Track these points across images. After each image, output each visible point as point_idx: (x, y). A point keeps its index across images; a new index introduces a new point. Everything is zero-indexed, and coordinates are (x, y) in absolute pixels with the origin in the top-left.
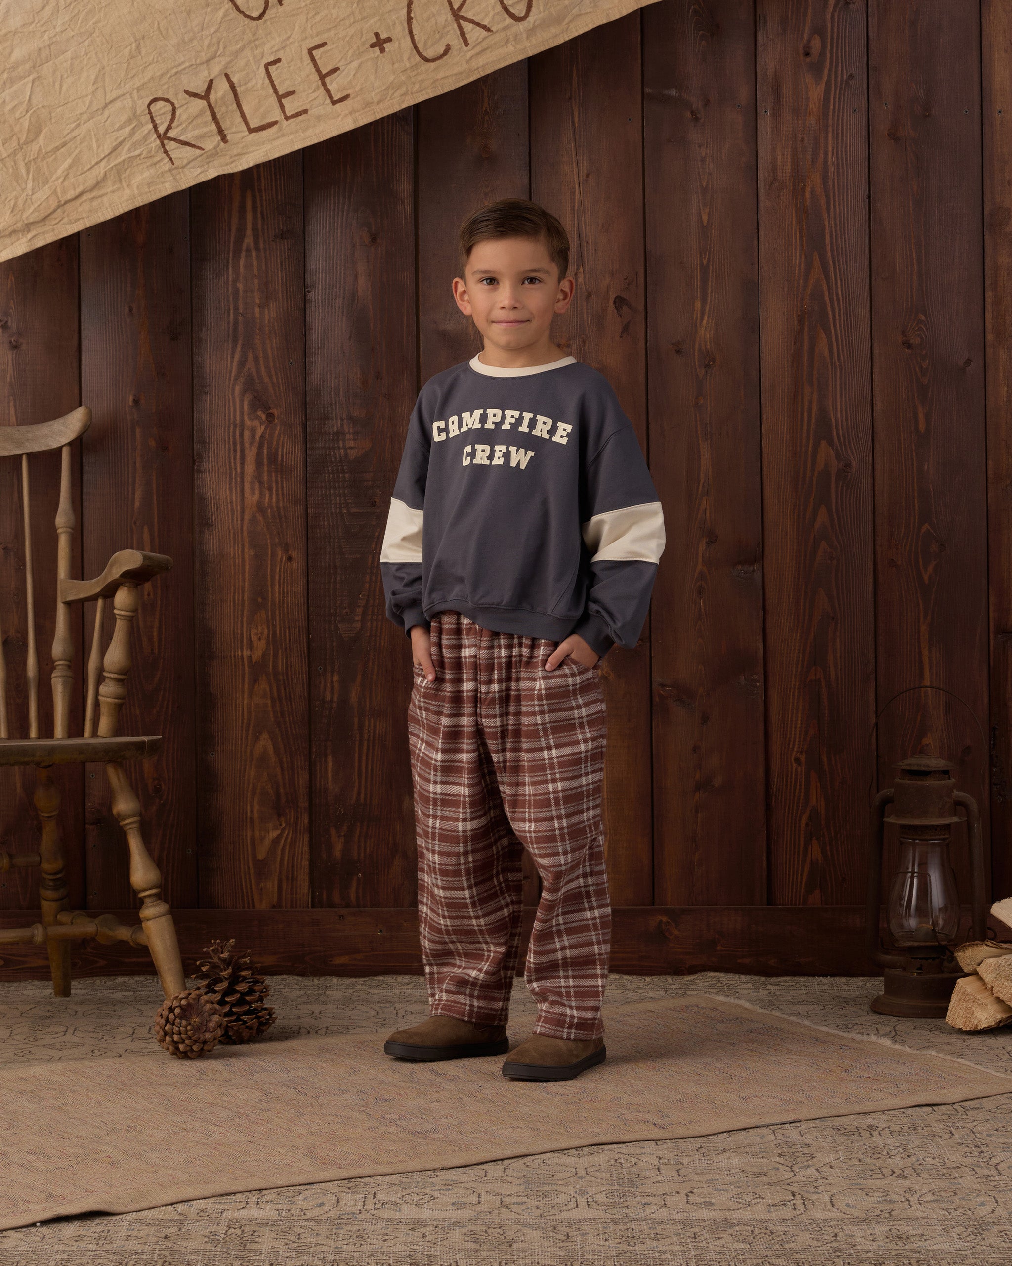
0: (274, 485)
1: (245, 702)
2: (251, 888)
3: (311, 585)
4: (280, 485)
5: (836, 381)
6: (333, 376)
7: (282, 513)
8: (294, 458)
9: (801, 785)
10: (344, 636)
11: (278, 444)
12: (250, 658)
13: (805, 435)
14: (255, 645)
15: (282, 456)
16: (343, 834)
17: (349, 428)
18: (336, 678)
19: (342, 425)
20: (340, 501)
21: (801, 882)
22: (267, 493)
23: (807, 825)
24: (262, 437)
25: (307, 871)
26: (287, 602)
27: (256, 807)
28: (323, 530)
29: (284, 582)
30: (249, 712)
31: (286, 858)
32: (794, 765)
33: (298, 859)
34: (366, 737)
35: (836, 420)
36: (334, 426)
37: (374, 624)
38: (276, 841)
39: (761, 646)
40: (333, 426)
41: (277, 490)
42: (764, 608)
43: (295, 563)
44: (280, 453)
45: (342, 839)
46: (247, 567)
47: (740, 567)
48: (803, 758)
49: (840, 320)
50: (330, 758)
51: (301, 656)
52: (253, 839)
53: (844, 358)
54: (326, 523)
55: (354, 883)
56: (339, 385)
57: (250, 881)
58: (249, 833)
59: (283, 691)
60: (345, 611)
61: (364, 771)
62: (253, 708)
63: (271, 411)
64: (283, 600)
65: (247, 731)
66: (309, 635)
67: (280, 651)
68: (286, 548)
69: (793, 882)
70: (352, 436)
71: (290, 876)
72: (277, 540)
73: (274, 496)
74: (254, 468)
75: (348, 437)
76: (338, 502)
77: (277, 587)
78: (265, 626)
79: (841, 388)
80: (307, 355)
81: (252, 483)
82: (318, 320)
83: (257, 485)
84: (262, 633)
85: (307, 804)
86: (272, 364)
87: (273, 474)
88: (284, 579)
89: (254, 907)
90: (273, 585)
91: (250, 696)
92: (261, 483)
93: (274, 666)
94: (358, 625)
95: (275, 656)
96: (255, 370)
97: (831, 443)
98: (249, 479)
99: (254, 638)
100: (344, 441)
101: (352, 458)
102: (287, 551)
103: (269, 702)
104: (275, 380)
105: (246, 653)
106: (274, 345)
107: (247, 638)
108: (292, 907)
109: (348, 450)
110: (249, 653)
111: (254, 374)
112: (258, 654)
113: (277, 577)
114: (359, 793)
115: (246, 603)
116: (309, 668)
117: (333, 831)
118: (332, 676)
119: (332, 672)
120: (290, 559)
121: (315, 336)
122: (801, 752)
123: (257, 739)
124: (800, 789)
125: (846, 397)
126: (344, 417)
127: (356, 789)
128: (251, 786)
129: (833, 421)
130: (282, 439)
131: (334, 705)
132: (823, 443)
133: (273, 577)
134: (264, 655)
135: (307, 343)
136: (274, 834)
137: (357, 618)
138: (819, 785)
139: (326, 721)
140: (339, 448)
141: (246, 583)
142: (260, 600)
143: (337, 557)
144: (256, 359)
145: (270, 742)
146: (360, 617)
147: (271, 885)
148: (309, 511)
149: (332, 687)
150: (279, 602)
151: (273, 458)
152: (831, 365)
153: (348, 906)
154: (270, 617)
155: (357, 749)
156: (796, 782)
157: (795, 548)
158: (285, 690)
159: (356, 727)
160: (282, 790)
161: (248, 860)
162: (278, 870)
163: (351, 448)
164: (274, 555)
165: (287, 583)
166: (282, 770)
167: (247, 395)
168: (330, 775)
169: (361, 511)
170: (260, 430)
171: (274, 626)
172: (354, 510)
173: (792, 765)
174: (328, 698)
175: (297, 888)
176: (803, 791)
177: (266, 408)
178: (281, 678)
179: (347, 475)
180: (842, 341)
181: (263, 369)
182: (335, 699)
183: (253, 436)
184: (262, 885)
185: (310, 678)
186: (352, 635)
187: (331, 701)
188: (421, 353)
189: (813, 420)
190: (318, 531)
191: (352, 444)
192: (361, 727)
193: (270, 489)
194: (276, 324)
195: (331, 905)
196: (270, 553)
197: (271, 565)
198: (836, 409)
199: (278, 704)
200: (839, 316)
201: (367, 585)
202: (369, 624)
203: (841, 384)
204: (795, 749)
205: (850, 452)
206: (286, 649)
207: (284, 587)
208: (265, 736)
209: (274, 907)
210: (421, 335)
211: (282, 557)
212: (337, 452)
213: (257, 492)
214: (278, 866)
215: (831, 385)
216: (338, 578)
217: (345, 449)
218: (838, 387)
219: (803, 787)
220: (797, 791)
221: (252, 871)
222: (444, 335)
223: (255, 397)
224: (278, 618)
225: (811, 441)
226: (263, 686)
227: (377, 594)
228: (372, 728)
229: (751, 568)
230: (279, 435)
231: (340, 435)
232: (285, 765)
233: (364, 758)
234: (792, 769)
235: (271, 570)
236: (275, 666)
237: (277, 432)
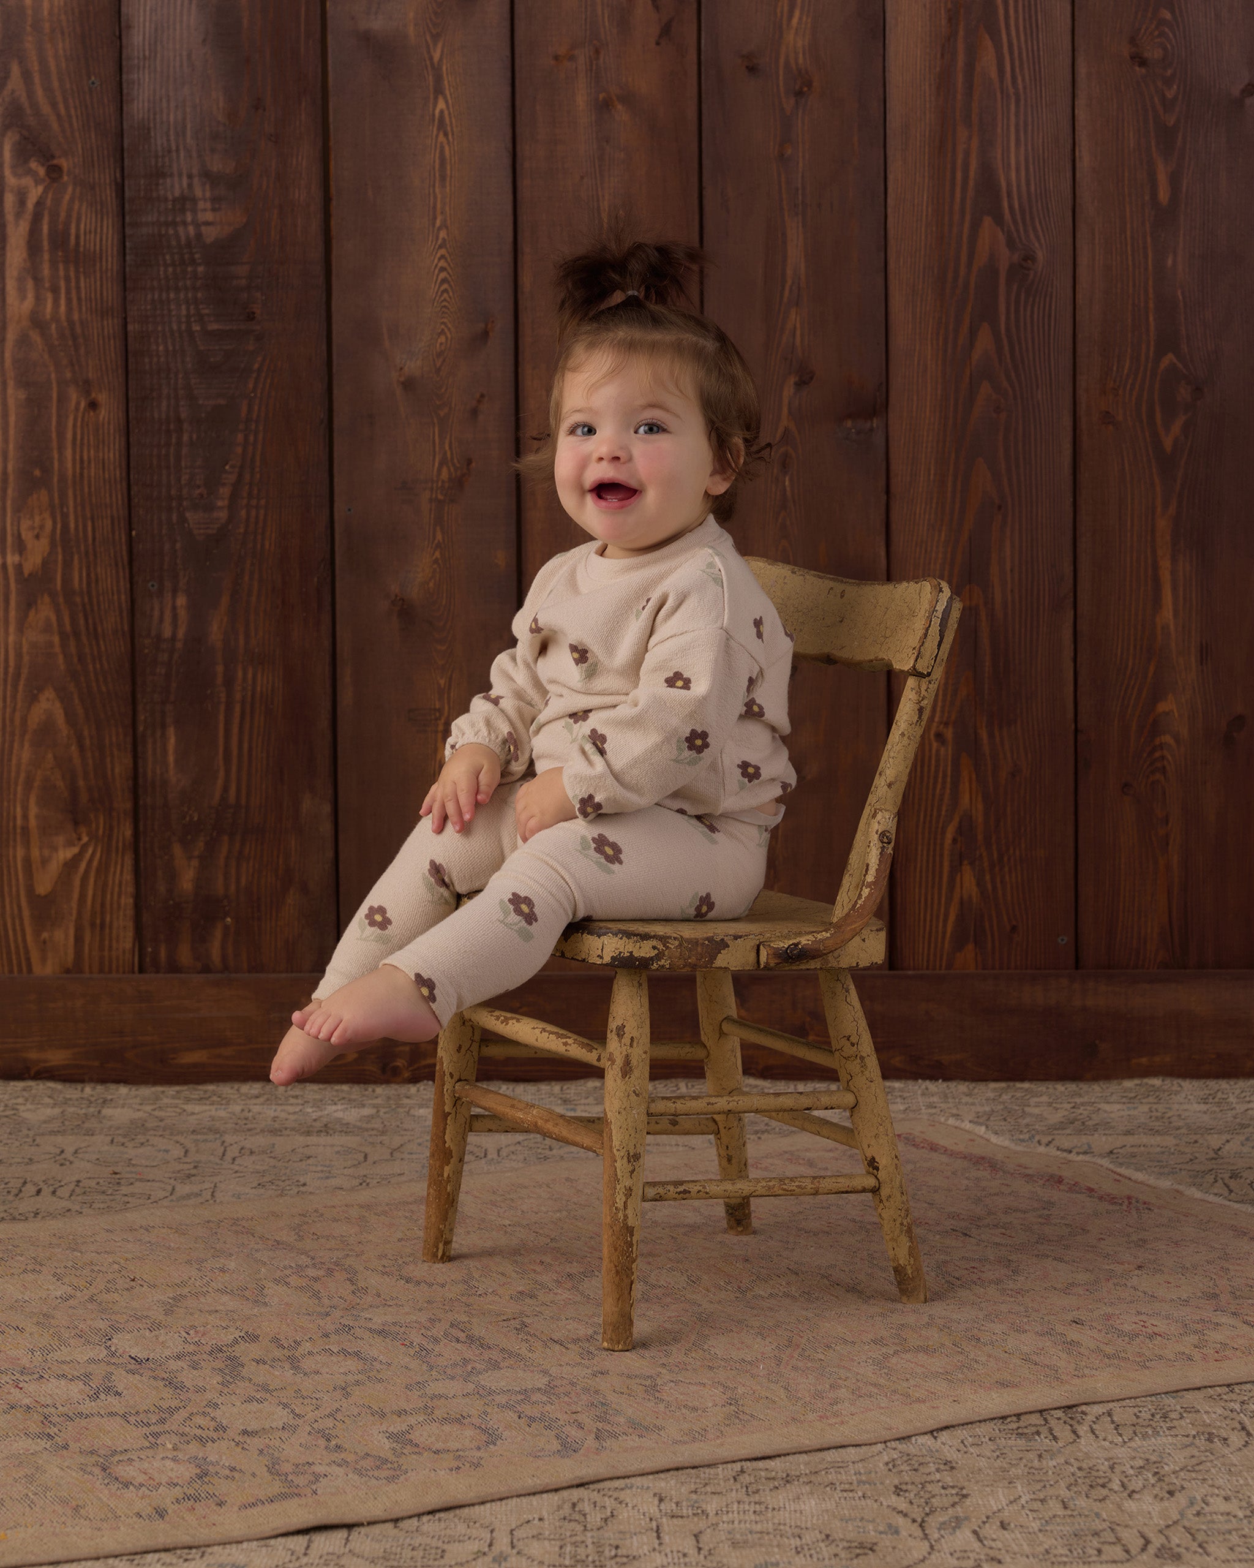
0: (62, 284)
1: (11, 639)
2: (24, 940)
3: (134, 451)
4: (73, 284)
5: (1008, 119)
6: (173, 104)
7: (78, 330)
8: (101, 240)
9: (945, 776)
10: (196, 532)
11: (69, 216)
12: (19, 568)
13: (957, 207)
14: (29, 546)
15: (78, 237)
16: (196, 853)
17: (204, 191)
18: (181, 601)
19: (190, 186)
20: (188, 309)
21: (944, 933)
22: (49, 297)
23: (954, 841)
24: (39, 204)
25: (130, 912)
26: (89, 477)
27: (33, 810)
28: (155, 359)
29: (82, 444)
30: (19, 656)
31: (90, 893)
32: (935, 745)
33: (112, 894)
34: (238, 696)
35: (1009, 185)
36: (175, 187)
37: (253, 513)
38: (71, 865)
39: (883, 553)
40: (173, 186)
41: (68, 292)
42: (888, 492)
43: (103, 413)
44: (73, 231)
45: (195, 863)
46: (12, 419)
47: (849, 423)
48: (949, 733)
49: (1017, 19)
50: (171, 732)
51: (117, 565)
52: (28, 862)
53: (1023, 80)
54: (161, 348)
55: (218, 933)
56: (184, 119)
57: (23, 930)
58: (20, 853)
59: (82, 622)
60: (198, 492)
61: (235, 752)
62: (25, 650)
63: (55, 162)
64: (82, 475)
65: (15, 687)
66: (131, 530)
67: (76, 557)
68: (86, 387)
69: (930, 933)
70: (208, 205)
71: (98, 921)
72: (68, 375)
73: (63, 302)
74: (25, 255)
75: (201, 205)
76: (184, 312)
77: (69, 453)
78: (47, 515)
79: (1017, 131)
80: (125, 70)
81: (20, 280)
82: (145, 11)
83: (30, 284)
84: (42, 527)
85: (129, 805)
86: (56, 84)
87: (61, 266)
88: (82, 439)
89: (30, 970)
90: (61, 448)
91: (21, 629)
92: (37, 280)
93: (64, 581)
94: (223, 515)
95: (67, 564)
96: (24, 94)
97: (999, 220)
98: (15, 273)
99: (28, 536)
100: (194, 211)
101: (209, 241)
102: (88, 393)
103: (56, 639)
104: (63, 111)
105: (12, 559)
106: (61, 52)
107: (13, 535)
108: (101, 971)
109: (203, 228)
110: (17, 558)
111: (24, 99)
112: (33, 561)
113: (69, 435)
114: (226, 789)
115: (11, 478)
116: (131, 583)
117: (177, 850)
118: (174, 597)
119: (175, 592)
120: (93, 405)
121: (138, 39)
122: (946, 724)
123: (32, 698)
124: (944, 782)
125: (1026, 145)
126: (195, 171)
127: (220, 782)
128: (23, 775)
129: (1003, 184)
130: (76, 207)
131: (179, 645)
132: (987, 221)
133: (61, 435)
134: (45, 563)
135: (124, 51)
136: (66, 854)
137: (220, 503)
138: (974, 776)
139: (163, 671)
140: (185, 224)
141: (11, 446)
142: (37, 473)
143: (182, 403)
144: (26, 75)
145: (58, 704)
146: (226, 502)
147: (63, 937)
148: (130, 327)
149: (175, 617)
150: (74, 476)
151: (59, 240)
152: (1002, 92)
153: (207, 969)
154: (57, 501)
155: (222, 717)
156: (937, 771)
157: (939, 392)
158: (86, 620)
159: (220, 680)
160: (81, 783)
161: (18, 895)
162: (74, 912)
163: (207, 224)
164: (62, 399)
165: (89, 445)
166: (81, 748)
167: (9, 134)
168: (171, 758)
169: (228, 328)
170: (35, 193)
171: (64, 516)
172: (213, 327)
173: (930, 745)
174: (167, 633)
175: (111, 940)
176: (948, 786)
177: (46, 155)
178: (78, 599)
179: (201, 269)
180: (1020, 54)
181: (39, 92)
182: (181, 634)
183: (22, 202)
184: (45, 935)
185: (133, 601)
186: (210, 532)
187: (174, 638)
188: (330, 68)
189: (971, 183)
190: (147, 360)
191: (209, 216)
192: (229, 682)
193: (55, 290)
194: (63, 17)
195: (174, 968)
196: (55, 395)
197: (59, 416)
198: (1009, 164)
199: (72, 643)
200: (1016, 11)
201: (239, 450)
202: (243, 513)
203: (1017, 125)
204: (936, 719)
205: (1032, 236)
206: (87, 553)
207: (82, 452)
208: (49, 694)
209: (68, 971)
210: (330, 37)
211: (78, 404)
212: (181, 230)
213: (30, 296)
214: (74, 904)
215: (1000, 125)
216: (185, 438)
217: (197, 225)
218: (1012, 129)
219: (949, 780)
220: (939, 786)
221: (26, 913)
222: (366, 38)
223: (25, 138)
224: (71, 503)
225: (968, 217)
226: (44, 611)
227: (258, 463)
228: (250, 682)
229: (868, 425)
230: (72, 200)
231: (185, 202)
232: (88, 742)
233: (235, 730)
234: (930, 750)
235: (59, 423)
236: (67, 580)
237: (67, 197)
